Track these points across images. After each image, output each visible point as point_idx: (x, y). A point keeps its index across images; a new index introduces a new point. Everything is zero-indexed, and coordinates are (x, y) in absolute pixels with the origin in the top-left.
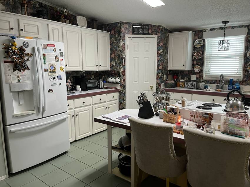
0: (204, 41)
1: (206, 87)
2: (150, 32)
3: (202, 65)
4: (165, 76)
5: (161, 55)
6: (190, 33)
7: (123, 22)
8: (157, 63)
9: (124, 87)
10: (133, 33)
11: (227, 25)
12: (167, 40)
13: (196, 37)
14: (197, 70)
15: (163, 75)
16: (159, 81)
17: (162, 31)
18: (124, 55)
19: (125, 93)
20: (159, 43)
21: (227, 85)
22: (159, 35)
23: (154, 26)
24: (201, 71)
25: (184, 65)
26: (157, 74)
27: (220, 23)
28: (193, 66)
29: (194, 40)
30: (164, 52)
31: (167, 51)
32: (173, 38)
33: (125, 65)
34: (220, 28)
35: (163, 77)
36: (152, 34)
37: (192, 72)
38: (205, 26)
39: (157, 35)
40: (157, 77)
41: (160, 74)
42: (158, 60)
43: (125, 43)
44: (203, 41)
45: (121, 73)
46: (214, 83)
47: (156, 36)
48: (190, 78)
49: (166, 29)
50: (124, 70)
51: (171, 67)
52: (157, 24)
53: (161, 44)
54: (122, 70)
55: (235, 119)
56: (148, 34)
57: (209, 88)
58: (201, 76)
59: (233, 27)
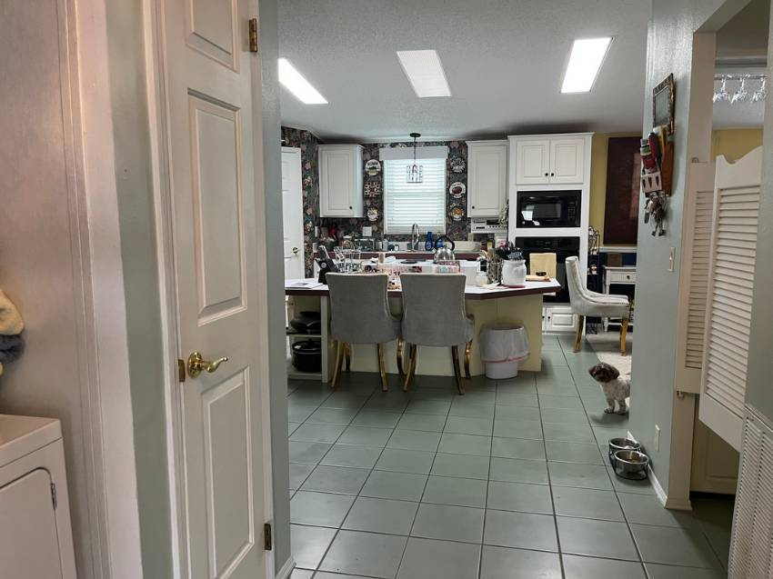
0: (382, 163)
1: (391, 248)
2: (287, 142)
3: (380, 209)
4: (316, 228)
5: (309, 187)
6: (358, 149)
8: (304, 202)
11: (418, 139)
12: (317, 159)
13: (368, 156)
14: (373, 216)
15: (314, 227)
16: (308, 239)
17: (308, 141)
20: (303, 164)
21: (424, 243)
22: (304, 147)
24: (380, 218)
25: (351, 208)
26: (305, 224)
27: (406, 135)
28: (366, 209)
29: (364, 162)
30: (312, 182)
31: (317, 180)
32: (328, 156)
34: (406, 144)
35: (315, 230)
36: (290, 145)
37: (364, 221)
38: (385, 138)
39: (300, 149)
40: (305, 229)
41: (310, 225)
42: (304, 198)
44: (379, 165)
46: (403, 240)
47: (298, 151)
48: (360, 233)
49: (313, 138)
51: (326, 211)
52: (299, 128)
53: (307, 166)
57: (396, 248)
58: (381, 229)
59: (427, 144)
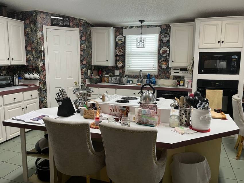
0: (125, 37)
1: (128, 82)
2: (71, 25)
3: (124, 61)
5: (84, 49)
6: (112, 29)
7: (39, 11)
8: (81, 57)
9: (45, 84)
10: (52, 25)
11: (143, 24)
12: (90, 35)
13: (118, 34)
14: (120, 66)
15: (88, 71)
16: (83, 77)
17: (84, 25)
18: (42, 47)
19: (46, 91)
20: (81, 37)
21: (146, 80)
22: (82, 28)
23: (75, 19)
24: (124, 66)
25: (107, 61)
26: (81, 69)
27: (137, 22)
28: (116, 61)
29: (116, 37)
30: (87, 47)
31: (91, 46)
32: (96, 33)
33: (44, 59)
34: (138, 27)
35: (88, 72)
36: (73, 27)
37: (115, 68)
38: (125, 24)
40: (82, 72)
41: (85, 69)
42: (81, 55)
43: (43, 35)
44: (123, 38)
45: (40, 68)
46: (135, 78)
47: (78, 30)
48: (114, 73)
49: (88, 24)
50: (44, 64)
51: (95, 62)
52: (78, 18)
53: (84, 38)
54: (41, 64)
55: (147, 110)
56: (69, 26)
57: (131, 82)
58: (124, 72)
59: (149, 26)
